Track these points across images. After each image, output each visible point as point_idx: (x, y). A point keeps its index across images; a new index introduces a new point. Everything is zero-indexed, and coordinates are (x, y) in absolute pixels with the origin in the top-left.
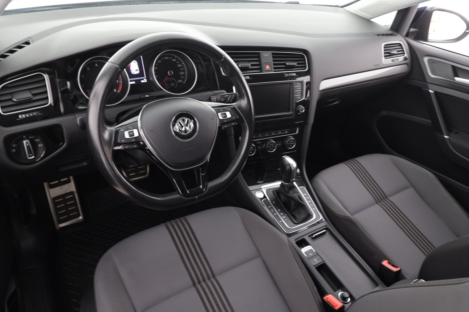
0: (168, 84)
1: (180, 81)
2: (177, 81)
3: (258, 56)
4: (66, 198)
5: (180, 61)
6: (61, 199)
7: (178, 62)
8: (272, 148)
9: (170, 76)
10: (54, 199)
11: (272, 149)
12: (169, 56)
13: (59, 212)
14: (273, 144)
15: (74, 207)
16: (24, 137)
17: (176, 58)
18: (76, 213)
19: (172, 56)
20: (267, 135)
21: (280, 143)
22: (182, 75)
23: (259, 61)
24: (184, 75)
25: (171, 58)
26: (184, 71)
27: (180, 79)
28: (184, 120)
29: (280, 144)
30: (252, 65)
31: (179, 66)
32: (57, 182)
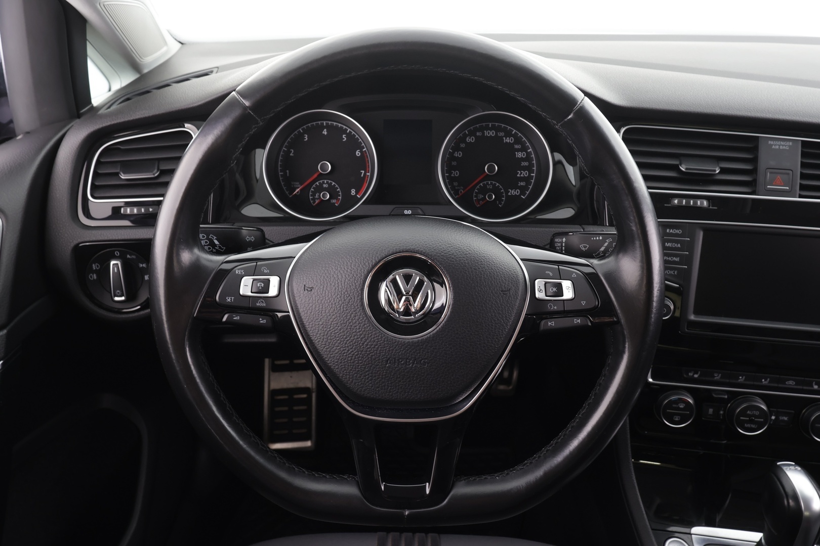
0: (481, 196)
1: (513, 192)
2: (507, 192)
3: (753, 146)
4: (296, 396)
5: (523, 144)
6: (286, 397)
7: (516, 147)
8: (751, 421)
9: (487, 177)
10: (274, 393)
11: (753, 426)
12: (498, 129)
13: (277, 421)
14: (757, 413)
15: (304, 419)
16: (117, 253)
17: (515, 136)
18: (304, 431)
19: (504, 130)
20: (741, 379)
21: (785, 414)
22: (522, 179)
23: (754, 161)
24: (527, 180)
25: (501, 134)
26: (529, 168)
27: (515, 187)
28: (407, 278)
29: (786, 419)
30: (723, 171)
31: (519, 155)
32: (287, 362)
